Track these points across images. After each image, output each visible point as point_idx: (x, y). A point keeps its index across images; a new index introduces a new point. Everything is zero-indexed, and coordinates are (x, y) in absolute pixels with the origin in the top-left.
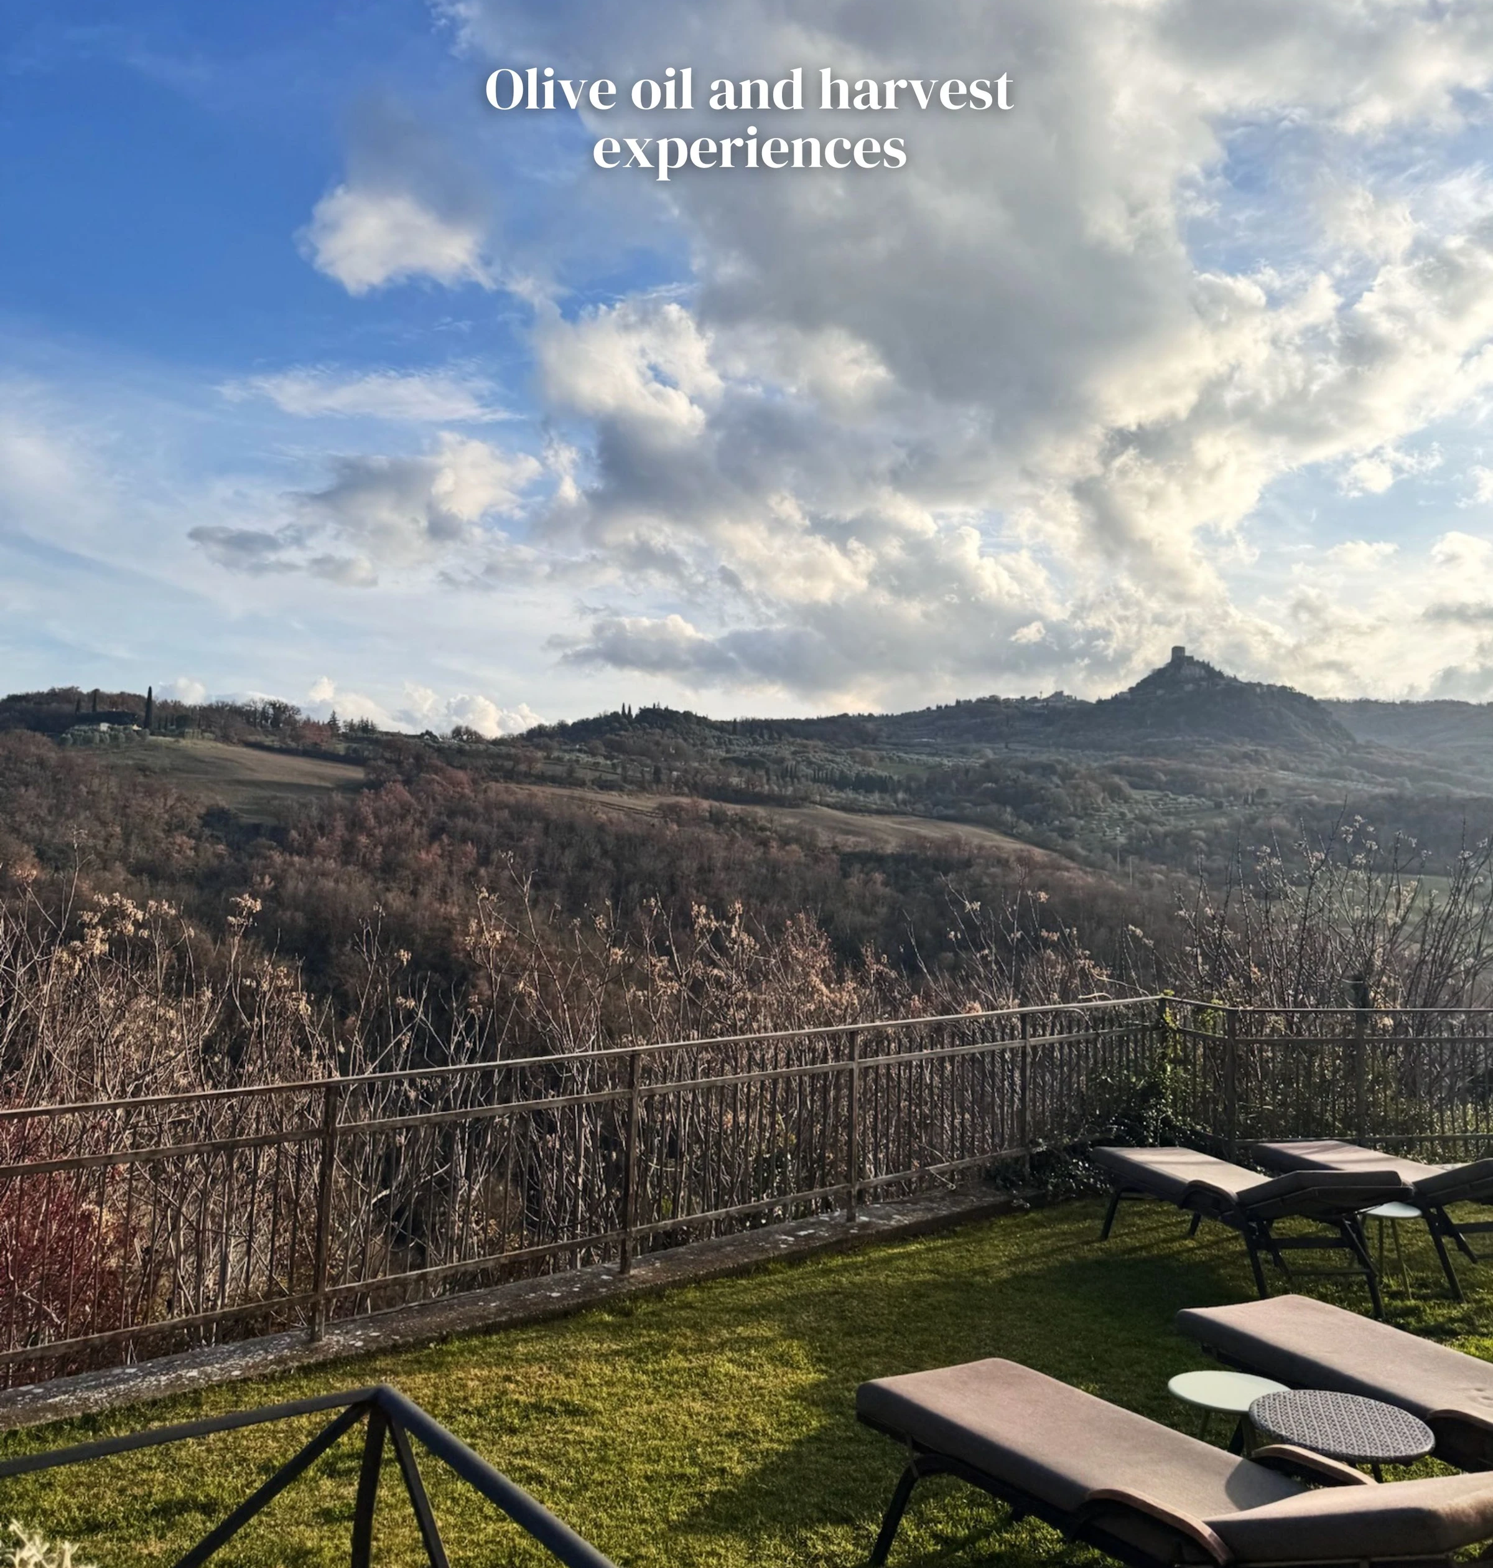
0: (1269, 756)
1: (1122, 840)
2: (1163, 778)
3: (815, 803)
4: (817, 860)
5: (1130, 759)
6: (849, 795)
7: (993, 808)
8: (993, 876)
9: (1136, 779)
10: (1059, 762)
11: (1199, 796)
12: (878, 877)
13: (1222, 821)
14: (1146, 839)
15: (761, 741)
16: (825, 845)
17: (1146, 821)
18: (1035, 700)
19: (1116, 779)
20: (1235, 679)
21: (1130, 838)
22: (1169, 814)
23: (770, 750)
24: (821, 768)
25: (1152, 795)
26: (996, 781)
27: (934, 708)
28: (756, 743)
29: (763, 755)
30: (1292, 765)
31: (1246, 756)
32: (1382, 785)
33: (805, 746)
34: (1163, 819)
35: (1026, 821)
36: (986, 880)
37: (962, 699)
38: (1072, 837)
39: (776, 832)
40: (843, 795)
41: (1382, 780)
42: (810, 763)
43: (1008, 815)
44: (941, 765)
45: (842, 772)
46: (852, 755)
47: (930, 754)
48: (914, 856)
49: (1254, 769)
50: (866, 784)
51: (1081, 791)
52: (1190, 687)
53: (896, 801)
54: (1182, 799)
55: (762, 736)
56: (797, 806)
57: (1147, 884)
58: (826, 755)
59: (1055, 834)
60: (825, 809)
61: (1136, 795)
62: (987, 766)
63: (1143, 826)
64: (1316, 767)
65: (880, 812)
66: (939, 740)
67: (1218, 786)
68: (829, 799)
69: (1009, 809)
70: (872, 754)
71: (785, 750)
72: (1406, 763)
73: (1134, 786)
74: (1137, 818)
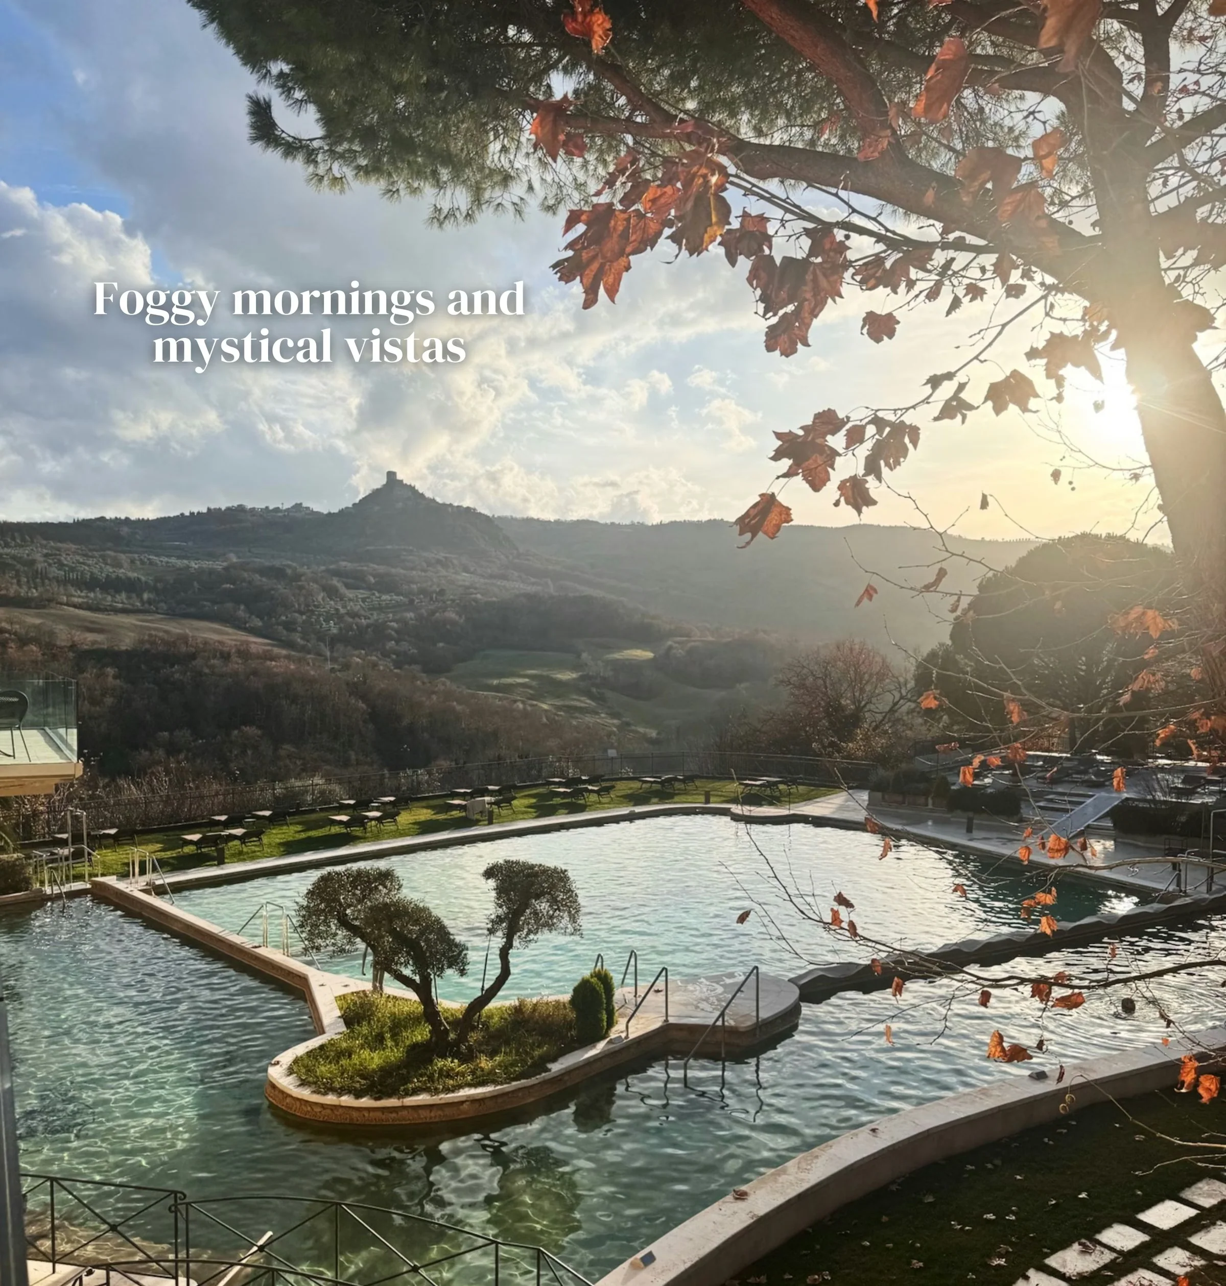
0: (455, 562)
1: (335, 631)
2: (372, 580)
3: (61, 604)
4: (54, 657)
5: (349, 564)
6: (96, 595)
7: (229, 605)
8: (212, 667)
9: (350, 581)
10: (289, 566)
11: (397, 595)
12: (110, 671)
13: (410, 615)
14: (352, 629)
15: (13, 544)
16: (63, 644)
17: (354, 615)
18: (277, 510)
19: (335, 582)
20: (433, 500)
21: (340, 629)
22: (373, 609)
23: (23, 553)
24: (72, 570)
25: (362, 593)
26: (233, 584)
27: (187, 514)
28: (7, 545)
29: (14, 557)
30: (472, 569)
31: (439, 562)
32: (533, 584)
33: (59, 549)
34: (368, 614)
35: (257, 616)
36: (207, 671)
37: (212, 507)
38: (295, 630)
39: (15, 634)
40: (92, 595)
41: (533, 580)
42: (61, 565)
43: (241, 612)
44: (188, 567)
45: (92, 573)
46: (104, 557)
47: (178, 557)
48: (147, 651)
49: (443, 572)
50: (113, 585)
51: (304, 592)
52: (400, 505)
53: (142, 601)
54: (384, 597)
55: (13, 539)
56: (44, 607)
57: (346, 667)
58: (78, 557)
59: (280, 628)
60: (71, 609)
61: (350, 594)
62: (226, 569)
63: (350, 620)
64: (489, 571)
65: (124, 611)
66: (190, 544)
67: (414, 586)
68: (76, 600)
69: (242, 607)
70: (122, 557)
71: (37, 553)
72: (550, 567)
73: (348, 586)
74: (348, 614)
